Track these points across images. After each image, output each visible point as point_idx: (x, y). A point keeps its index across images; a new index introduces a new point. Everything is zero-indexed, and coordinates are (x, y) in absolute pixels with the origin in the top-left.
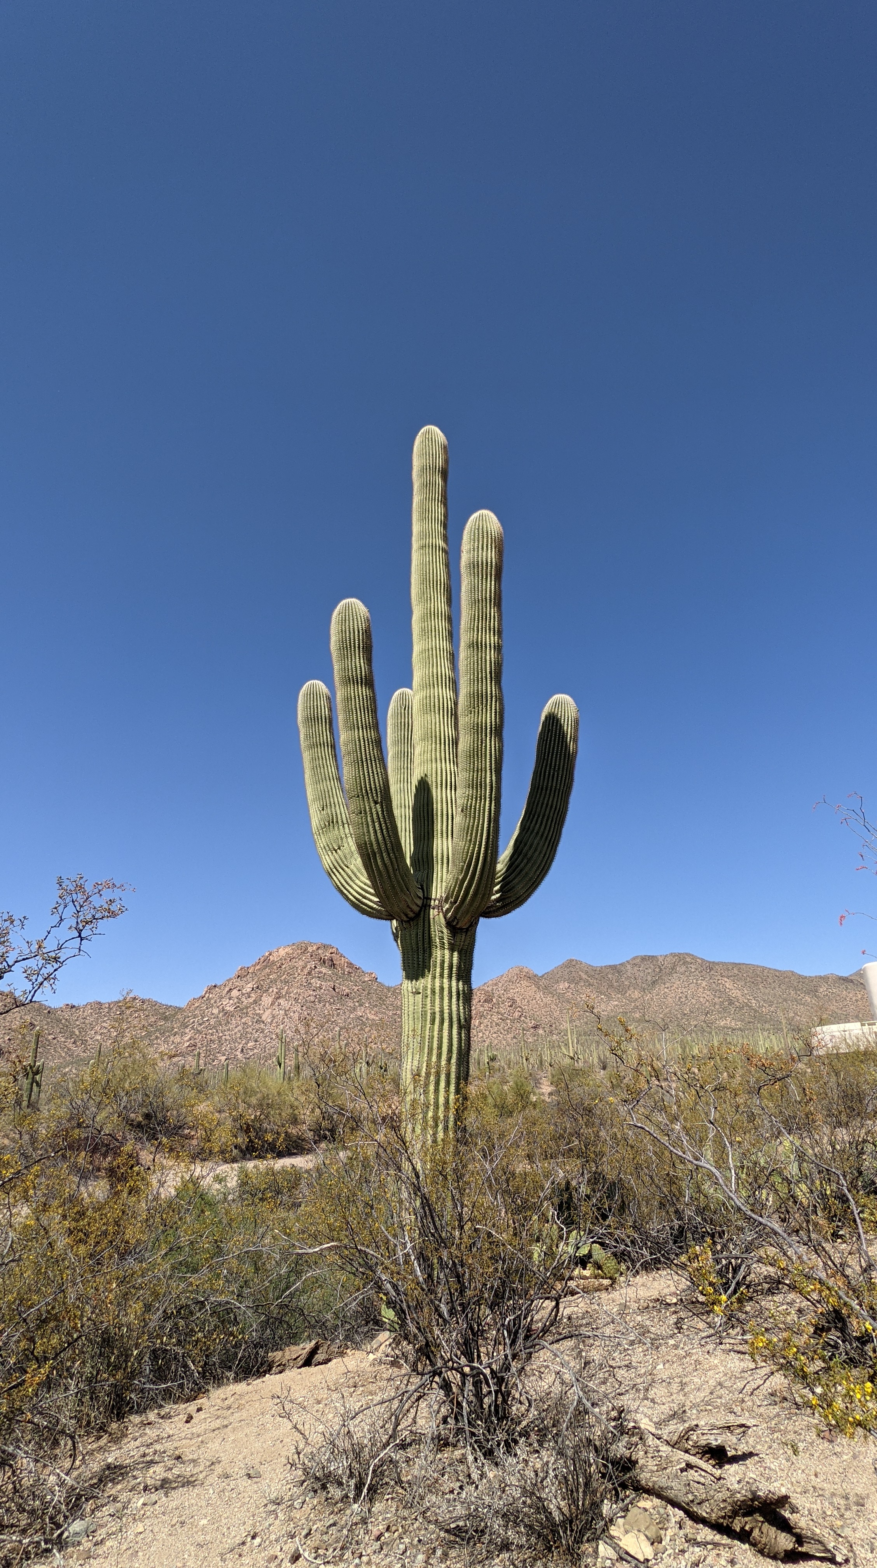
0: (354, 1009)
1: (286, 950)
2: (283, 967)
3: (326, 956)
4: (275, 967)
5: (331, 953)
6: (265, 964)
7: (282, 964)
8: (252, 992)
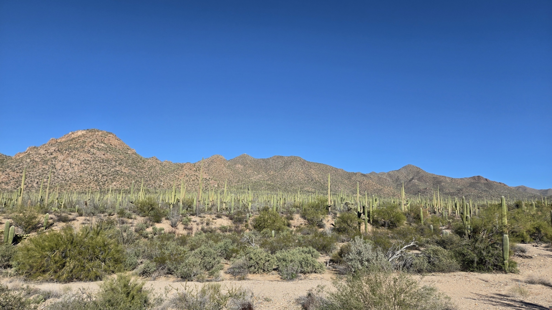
1: (83, 132)
8: (54, 152)
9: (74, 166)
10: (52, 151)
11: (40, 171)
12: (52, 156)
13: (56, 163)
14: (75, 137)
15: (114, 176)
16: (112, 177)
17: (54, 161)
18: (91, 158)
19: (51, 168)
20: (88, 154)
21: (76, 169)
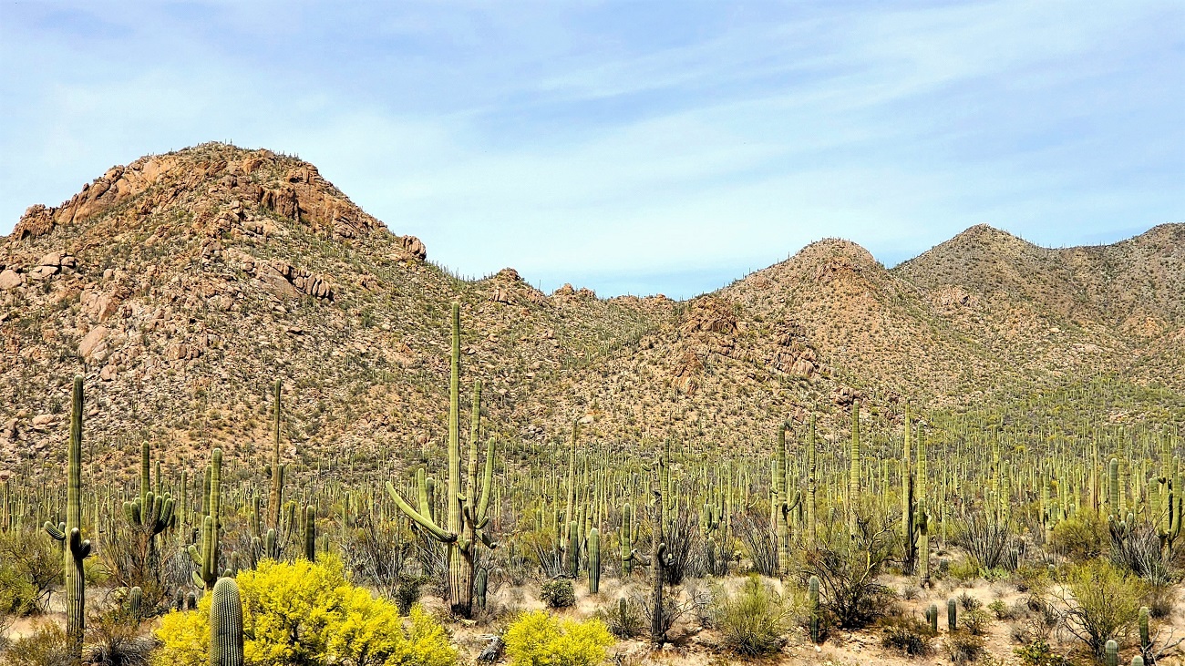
0: (345, 335)
2: (155, 211)
3: (277, 186)
4: (131, 212)
5: (293, 180)
6: (102, 201)
7: (152, 205)
8: (58, 276)
9: (162, 341)
10: (48, 271)
19: (62, 360)
20: (215, 279)
21: (177, 358)
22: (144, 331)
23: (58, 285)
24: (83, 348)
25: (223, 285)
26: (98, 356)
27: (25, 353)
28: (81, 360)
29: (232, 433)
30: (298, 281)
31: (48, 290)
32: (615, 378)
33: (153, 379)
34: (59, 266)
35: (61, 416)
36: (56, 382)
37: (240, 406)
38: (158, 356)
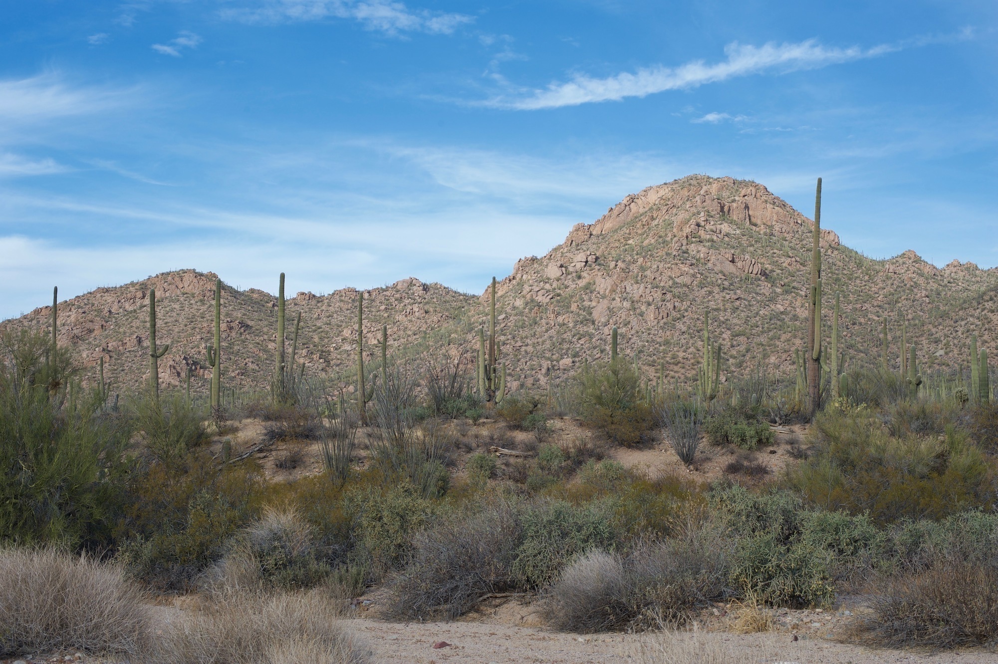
0: (770, 299)
4: (639, 224)
5: (748, 196)
6: (621, 218)
8: (585, 269)
9: (643, 308)
10: (579, 265)
11: (552, 332)
12: (582, 283)
13: (594, 304)
14: (641, 210)
15: (771, 334)
16: (763, 339)
17: (586, 297)
18: (694, 276)
19: (582, 323)
20: (681, 265)
21: (652, 319)
22: (633, 302)
23: (584, 274)
24: (595, 315)
25: (686, 269)
26: (603, 320)
27: (560, 319)
28: (593, 323)
29: (683, 368)
30: (739, 264)
31: (579, 277)
32: (963, 323)
33: (638, 332)
34: (587, 262)
35: (577, 359)
36: (577, 337)
37: (692, 349)
38: (641, 318)
